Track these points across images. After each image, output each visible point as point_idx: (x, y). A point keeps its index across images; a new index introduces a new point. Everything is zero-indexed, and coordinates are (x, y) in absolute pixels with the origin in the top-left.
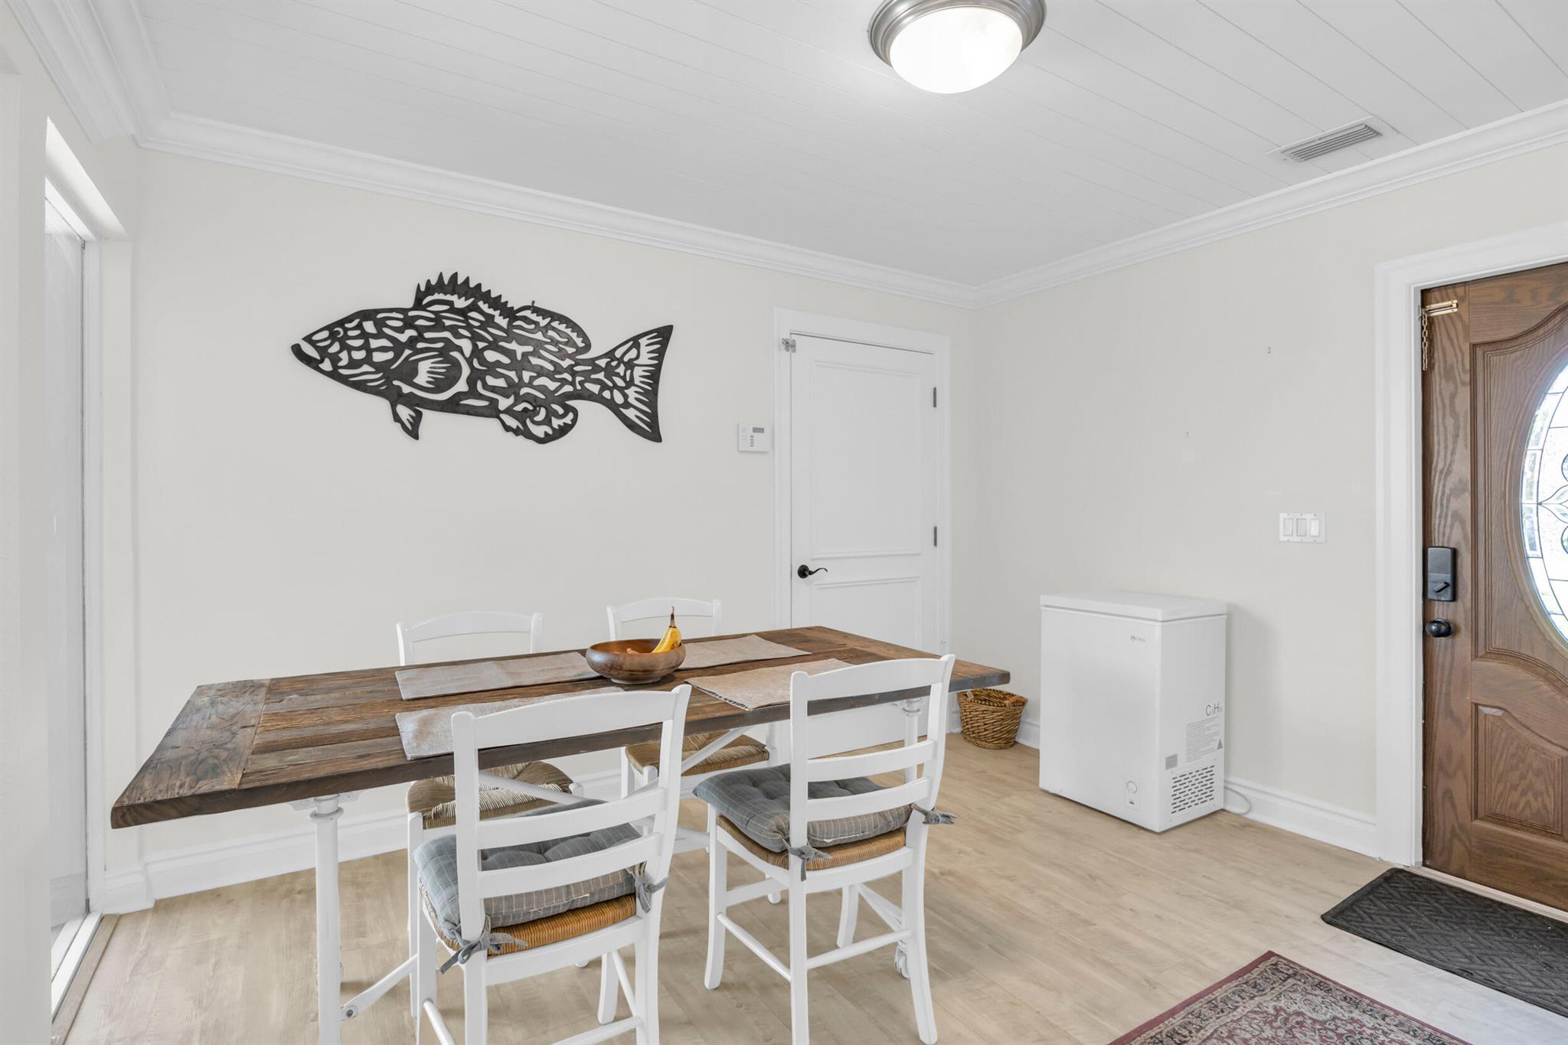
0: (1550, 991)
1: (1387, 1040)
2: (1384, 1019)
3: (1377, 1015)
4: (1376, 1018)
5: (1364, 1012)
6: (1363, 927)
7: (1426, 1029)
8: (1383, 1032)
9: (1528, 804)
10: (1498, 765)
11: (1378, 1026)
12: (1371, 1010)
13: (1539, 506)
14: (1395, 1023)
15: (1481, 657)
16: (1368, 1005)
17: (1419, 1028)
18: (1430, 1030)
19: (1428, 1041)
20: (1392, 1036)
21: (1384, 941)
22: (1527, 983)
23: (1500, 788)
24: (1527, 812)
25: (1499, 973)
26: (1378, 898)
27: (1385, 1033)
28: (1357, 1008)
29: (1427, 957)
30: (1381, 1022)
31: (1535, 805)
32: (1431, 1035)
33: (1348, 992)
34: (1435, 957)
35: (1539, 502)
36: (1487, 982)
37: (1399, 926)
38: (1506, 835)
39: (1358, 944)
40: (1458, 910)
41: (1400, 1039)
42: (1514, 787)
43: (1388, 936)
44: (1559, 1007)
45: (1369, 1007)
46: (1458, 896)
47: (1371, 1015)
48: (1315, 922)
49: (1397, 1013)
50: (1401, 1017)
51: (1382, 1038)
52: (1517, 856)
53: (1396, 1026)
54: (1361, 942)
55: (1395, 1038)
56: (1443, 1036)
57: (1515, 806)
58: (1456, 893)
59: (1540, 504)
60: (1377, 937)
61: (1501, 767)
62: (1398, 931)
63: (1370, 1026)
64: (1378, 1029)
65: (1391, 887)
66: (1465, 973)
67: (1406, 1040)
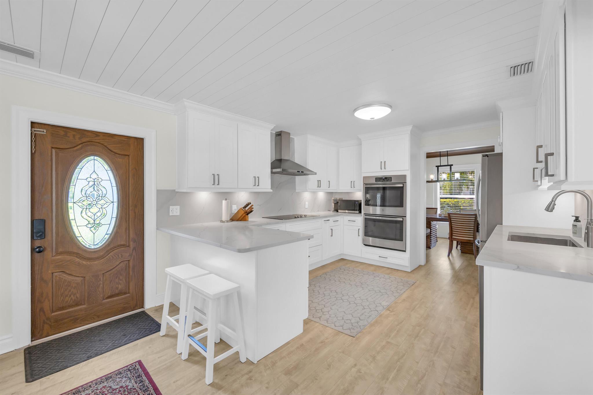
0: (109, 345)
1: (100, 390)
2: (91, 387)
3: (88, 388)
4: (89, 389)
5: (84, 391)
6: (46, 372)
7: (103, 378)
8: (96, 390)
9: (72, 299)
10: (61, 290)
11: (92, 390)
12: (85, 389)
13: (74, 204)
14: (95, 385)
15: (54, 256)
16: (82, 388)
17: (101, 380)
18: (104, 377)
19: (107, 380)
20: (99, 388)
21: (58, 370)
22: (104, 347)
23: (62, 298)
24: (71, 302)
25: (95, 351)
26: (36, 360)
27: (97, 390)
28: (81, 392)
29: (75, 363)
30: (92, 388)
31: (73, 298)
32: (106, 378)
33: (72, 391)
34: (77, 361)
35: (74, 202)
36: (97, 355)
37: (55, 362)
38: (63, 313)
39: (51, 378)
40: (63, 345)
41: (102, 387)
42: (67, 296)
43: (57, 368)
44: (115, 347)
45: (83, 389)
46: (56, 342)
47: (87, 390)
48: (26, 386)
49: (92, 382)
50: (94, 382)
51: (98, 391)
52: (69, 317)
53: (96, 385)
54: (51, 377)
55: (101, 388)
56: (108, 375)
57: (67, 302)
58: (55, 341)
59: (74, 203)
60: (54, 370)
61: (62, 291)
62: (57, 364)
63: (91, 392)
64: (94, 390)
65: (34, 354)
66: (89, 358)
67: (103, 385)
